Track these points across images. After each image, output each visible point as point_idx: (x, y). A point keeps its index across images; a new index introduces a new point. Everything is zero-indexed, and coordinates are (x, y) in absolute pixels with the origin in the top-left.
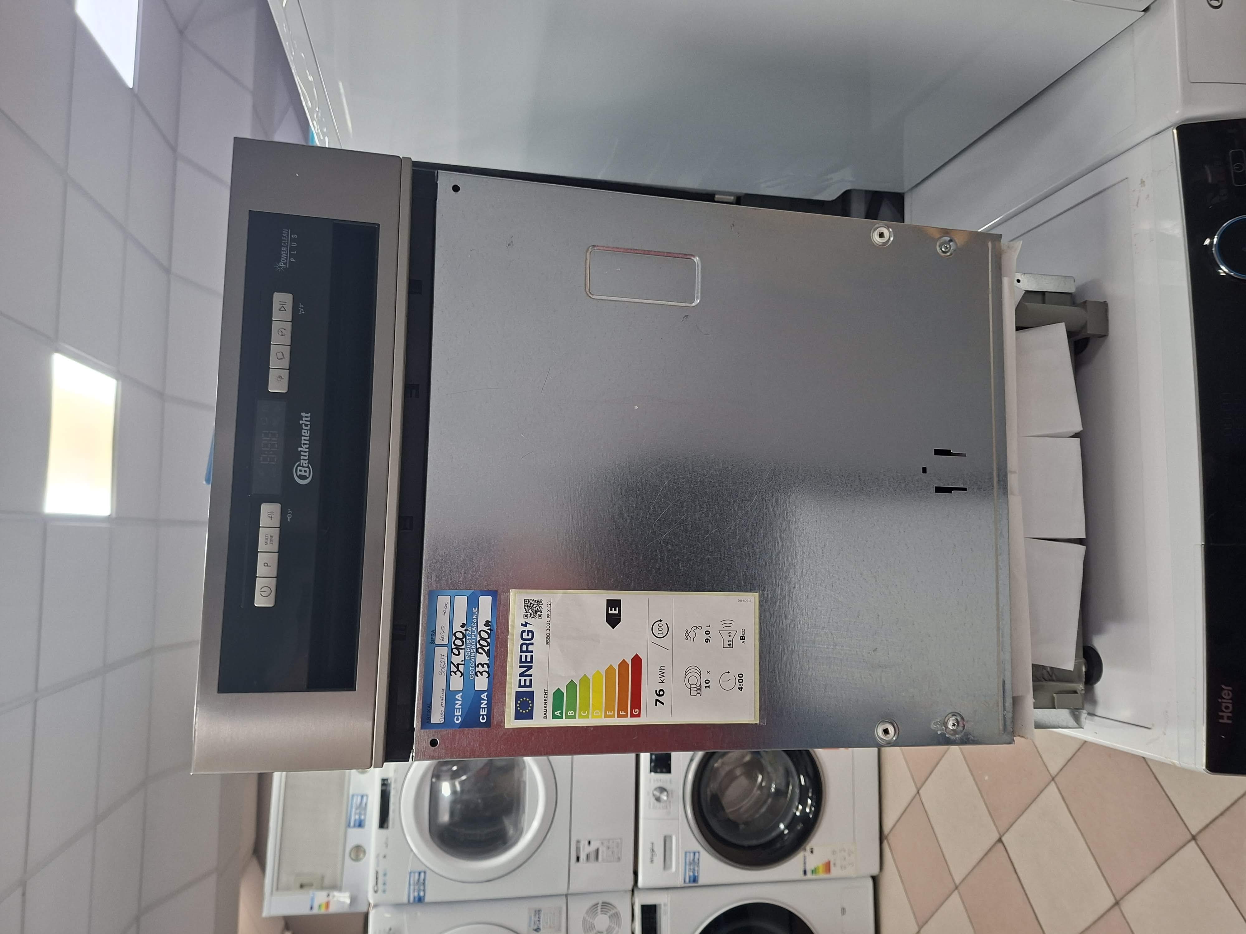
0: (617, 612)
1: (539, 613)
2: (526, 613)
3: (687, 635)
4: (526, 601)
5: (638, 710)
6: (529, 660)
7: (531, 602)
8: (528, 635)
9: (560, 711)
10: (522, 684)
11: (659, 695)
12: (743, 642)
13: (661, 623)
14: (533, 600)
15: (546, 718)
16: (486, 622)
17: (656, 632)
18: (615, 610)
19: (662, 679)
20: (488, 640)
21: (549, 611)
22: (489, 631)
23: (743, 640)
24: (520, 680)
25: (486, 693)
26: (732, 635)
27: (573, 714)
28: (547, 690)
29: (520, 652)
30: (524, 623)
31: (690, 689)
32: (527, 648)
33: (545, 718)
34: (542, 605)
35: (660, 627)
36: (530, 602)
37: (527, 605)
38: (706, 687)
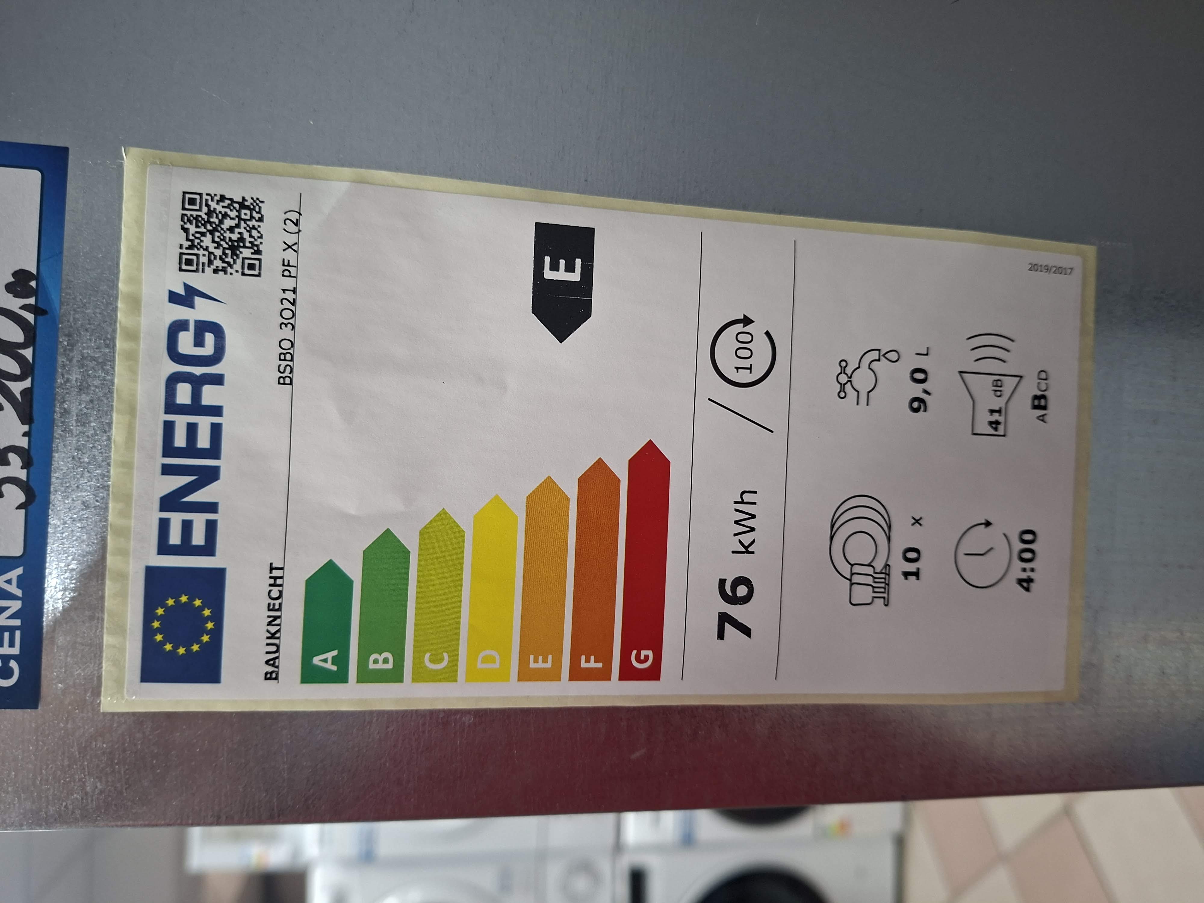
0: (575, 277)
1: (246, 253)
2: (190, 248)
3: (843, 379)
4: (192, 202)
5: (650, 653)
6: (203, 441)
7: (213, 205)
8: (199, 342)
9: (335, 653)
10: (175, 538)
11: (733, 600)
12: (1042, 418)
13: (746, 329)
14: (223, 198)
15: (276, 678)
16: (15, 274)
17: (727, 367)
18: (570, 268)
19: (746, 539)
20: (28, 353)
21: (290, 247)
22: (30, 317)
23: (1042, 412)
24: (164, 525)
25: (20, 571)
26: (1007, 389)
27: (390, 666)
28: (282, 569)
29: (167, 412)
30: (181, 291)
31: (850, 580)
32: (196, 395)
33: (268, 676)
34: (261, 220)
35: (744, 345)
36: (207, 205)
37: (197, 218)
38: (906, 574)
